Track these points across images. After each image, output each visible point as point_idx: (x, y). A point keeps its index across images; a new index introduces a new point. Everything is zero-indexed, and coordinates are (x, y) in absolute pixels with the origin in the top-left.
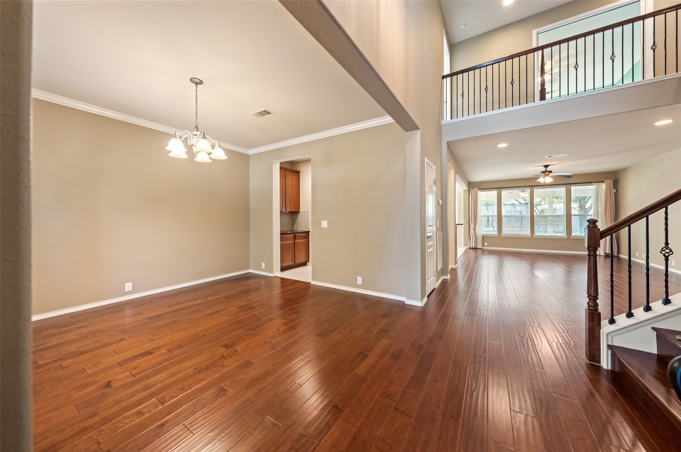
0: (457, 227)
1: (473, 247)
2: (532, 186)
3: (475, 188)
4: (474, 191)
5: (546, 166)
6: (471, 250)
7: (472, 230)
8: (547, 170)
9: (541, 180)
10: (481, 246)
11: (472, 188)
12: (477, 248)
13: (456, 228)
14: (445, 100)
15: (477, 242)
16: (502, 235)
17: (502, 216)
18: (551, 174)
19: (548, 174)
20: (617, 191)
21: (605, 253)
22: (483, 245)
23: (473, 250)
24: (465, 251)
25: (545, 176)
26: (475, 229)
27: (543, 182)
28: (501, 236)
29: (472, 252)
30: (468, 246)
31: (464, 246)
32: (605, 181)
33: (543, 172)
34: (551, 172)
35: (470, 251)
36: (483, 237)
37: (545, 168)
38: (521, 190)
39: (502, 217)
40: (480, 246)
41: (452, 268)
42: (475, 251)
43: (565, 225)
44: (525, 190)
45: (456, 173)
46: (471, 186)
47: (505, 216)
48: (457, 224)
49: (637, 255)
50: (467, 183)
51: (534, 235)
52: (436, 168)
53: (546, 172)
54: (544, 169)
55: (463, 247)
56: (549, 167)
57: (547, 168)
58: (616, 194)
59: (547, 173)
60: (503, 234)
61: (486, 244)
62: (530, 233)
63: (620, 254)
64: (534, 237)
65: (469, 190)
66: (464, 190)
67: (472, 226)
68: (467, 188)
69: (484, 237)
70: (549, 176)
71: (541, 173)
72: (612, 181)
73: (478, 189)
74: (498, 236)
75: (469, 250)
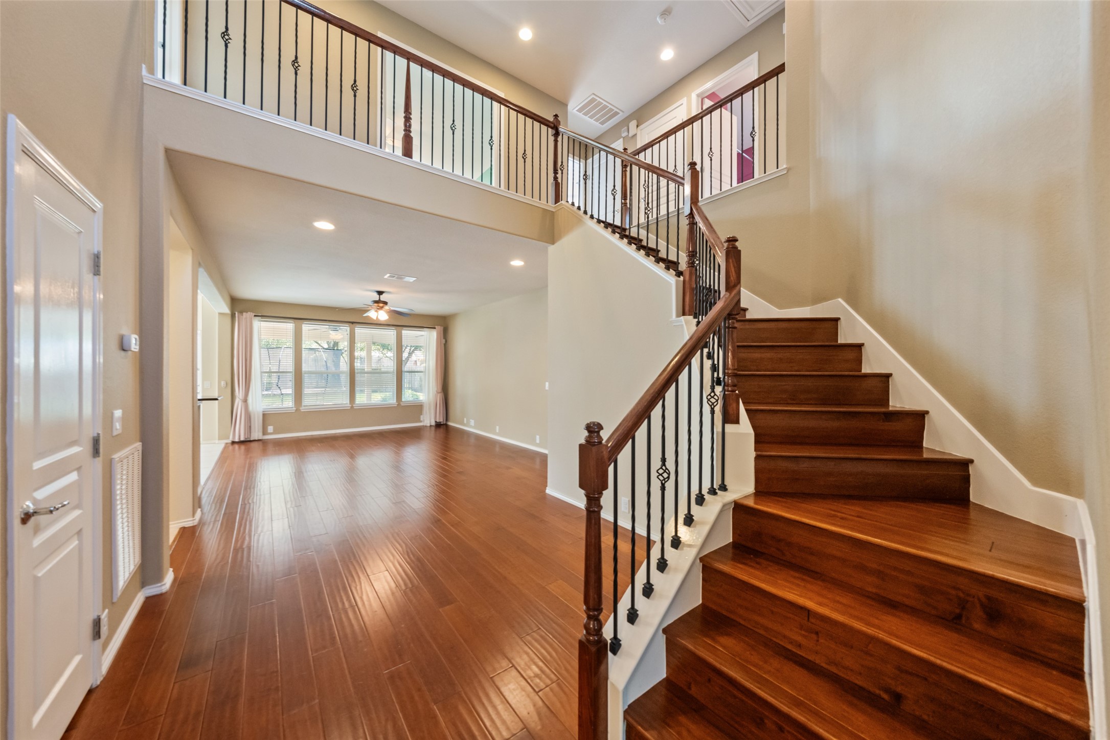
0: (199, 407)
1: (242, 439)
2: (353, 323)
3: (247, 312)
4: (246, 318)
5: (380, 293)
6: (236, 446)
7: (238, 402)
8: (382, 299)
9: (373, 314)
10: (261, 434)
11: (241, 312)
12: (252, 439)
13: (196, 408)
14: (160, 39)
15: (250, 427)
16: (303, 409)
17: (303, 372)
18: (387, 307)
19: (382, 307)
20: (446, 341)
21: (436, 422)
22: (265, 432)
23: (243, 447)
24: (223, 452)
25: (378, 309)
26: (245, 401)
27: (375, 318)
28: (300, 410)
29: (239, 451)
30: (228, 438)
31: (219, 439)
32: (436, 327)
33: (376, 302)
34: (386, 303)
35: (234, 450)
36: (264, 415)
37: (378, 296)
38: (331, 327)
39: (303, 374)
40: (256, 434)
41: (183, 530)
42: (248, 451)
43: (395, 386)
44: (338, 328)
45: (197, 264)
46: (238, 305)
47: (310, 373)
48: (199, 400)
49: (465, 422)
50: (228, 300)
51: (354, 404)
52: (106, 211)
53: (380, 303)
54: (376, 297)
55: (217, 441)
56: (384, 294)
57: (381, 296)
58: (445, 345)
59: (381, 305)
60: (304, 406)
61: (270, 429)
62: (348, 402)
63: (449, 421)
64: (355, 408)
65: (233, 316)
66: (220, 314)
67: (239, 394)
68: (226, 310)
69: (266, 417)
70: (383, 309)
71: (373, 303)
72: (442, 328)
73: (255, 316)
74: (296, 410)
75: (231, 447)
